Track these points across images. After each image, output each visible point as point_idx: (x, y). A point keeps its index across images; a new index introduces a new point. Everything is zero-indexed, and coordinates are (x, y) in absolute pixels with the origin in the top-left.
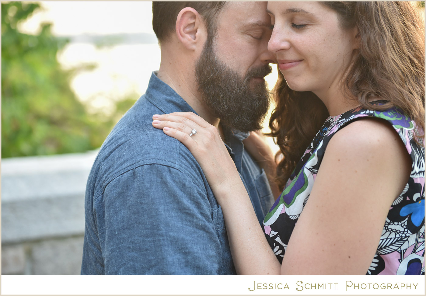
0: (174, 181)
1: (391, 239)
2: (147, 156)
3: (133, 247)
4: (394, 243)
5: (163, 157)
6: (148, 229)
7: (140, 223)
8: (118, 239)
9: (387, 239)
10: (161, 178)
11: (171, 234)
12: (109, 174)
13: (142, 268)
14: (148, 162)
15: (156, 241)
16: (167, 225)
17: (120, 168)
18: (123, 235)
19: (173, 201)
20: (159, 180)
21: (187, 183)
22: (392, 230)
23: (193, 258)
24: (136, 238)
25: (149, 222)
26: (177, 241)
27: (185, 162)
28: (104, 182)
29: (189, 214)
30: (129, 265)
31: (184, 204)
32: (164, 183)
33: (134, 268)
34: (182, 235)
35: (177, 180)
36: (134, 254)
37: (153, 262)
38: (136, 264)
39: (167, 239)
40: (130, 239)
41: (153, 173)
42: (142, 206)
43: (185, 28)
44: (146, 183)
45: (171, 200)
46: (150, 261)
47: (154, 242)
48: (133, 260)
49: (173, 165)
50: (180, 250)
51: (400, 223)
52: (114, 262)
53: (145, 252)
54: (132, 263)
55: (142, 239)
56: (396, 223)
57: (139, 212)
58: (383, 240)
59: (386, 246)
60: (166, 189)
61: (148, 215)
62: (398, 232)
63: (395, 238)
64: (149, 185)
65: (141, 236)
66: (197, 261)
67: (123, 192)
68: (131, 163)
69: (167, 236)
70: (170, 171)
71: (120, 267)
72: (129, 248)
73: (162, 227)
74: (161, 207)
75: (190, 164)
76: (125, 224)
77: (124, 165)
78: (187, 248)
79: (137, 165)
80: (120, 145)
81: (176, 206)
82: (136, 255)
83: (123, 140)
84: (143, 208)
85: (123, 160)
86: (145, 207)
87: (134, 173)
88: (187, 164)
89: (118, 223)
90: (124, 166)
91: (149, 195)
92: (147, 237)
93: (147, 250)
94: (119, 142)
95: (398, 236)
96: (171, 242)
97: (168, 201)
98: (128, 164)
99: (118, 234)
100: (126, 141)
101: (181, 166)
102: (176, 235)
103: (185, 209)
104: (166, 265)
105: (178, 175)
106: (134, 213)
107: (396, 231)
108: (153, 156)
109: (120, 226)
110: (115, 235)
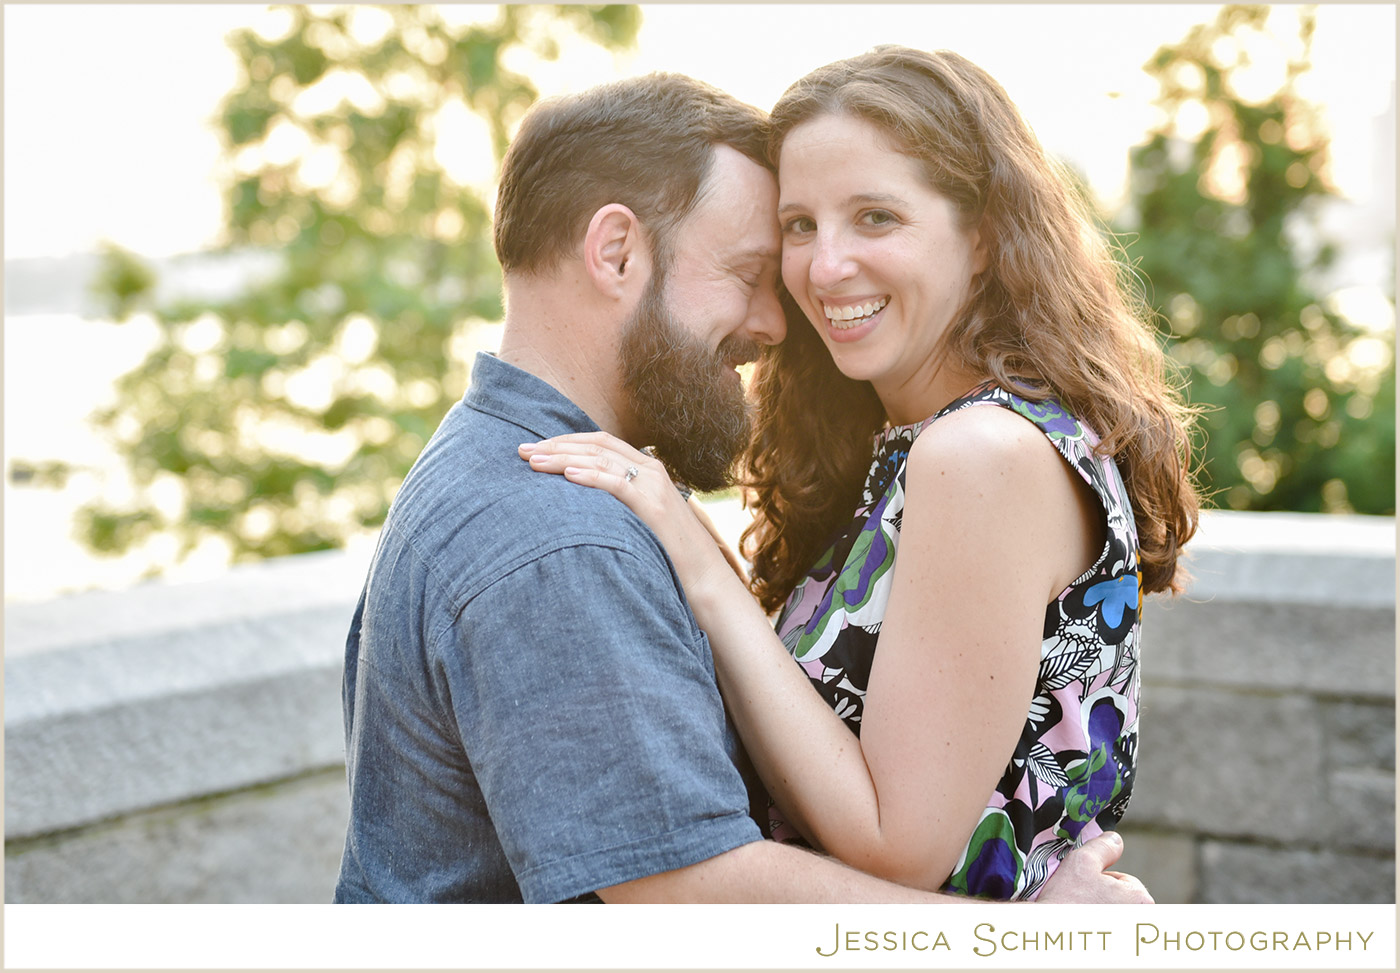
0: (630, 579)
1: (1069, 654)
2: (562, 529)
3: (560, 728)
4: (1077, 664)
5: (597, 530)
6: (591, 684)
7: (571, 675)
8: (521, 715)
9: (1063, 655)
10: (604, 574)
11: (644, 690)
12: (467, 579)
13: (589, 771)
14: (569, 542)
15: (613, 708)
16: (633, 672)
17: (497, 562)
18: (534, 706)
19: (634, 622)
20: (598, 578)
21: (654, 582)
22: (1072, 636)
23: (694, 738)
24: (567, 708)
25: (592, 669)
26: (657, 705)
27: (638, 537)
28: (456, 598)
29: (668, 647)
30: (556, 768)
31: (658, 627)
32: (611, 584)
33: (571, 772)
34: (665, 692)
35: (634, 576)
36: (565, 743)
37: (613, 756)
38: (573, 764)
39: (638, 703)
40: (552, 713)
41: (585, 565)
42: (572, 638)
43: (603, 248)
44: (573, 588)
45: (629, 619)
46: (605, 754)
47: (609, 711)
48: (565, 757)
49: (620, 545)
50: (665, 722)
51: (1085, 622)
52: (518, 767)
53: (591, 736)
54: (562, 763)
55: (580, 708)
56: (1078, 622)
57: (565, 652)
58: (1056, 657)
59: (1063, 671)
60: (615, 596)
61: (587, 654)
62: (1083, 639)
63: (1077, 653)
64: (580, 590)
65: (578, 703)
66: (701, 743)
67: (520, 613)
68: (527, 548)
69: (636, 697)
70: (617, 558)
71: (535, 777)
72: (552, 731)
73: (623, 676)
74: (615, 636)
75: (647, 541)
76: (535, 681)
77: (505, 555)
78: (678, 718)
79: (544, 550)
80: (475, 515)
81: (641, 632)
82: (571, 744)
83: (479, 503)
84: (574, 642)
85: (499, 545)
86: (579, 637)
87: (539, 568)
88: (643, 542)
89: (518, 681)
90: (507, 557)
91: (584, 613)
92: (592, 702)
93: (594, 730)
94: (471, 509)
95: (1081, 648)
96: (647, 706)
97: (623, 622)
98: (519, 549)
99: (522, 704)
100: (490, 505)
101: (635, 546)
102: (652, 691)
103: (661, 637)
104: (646, 756)
105: (636, 565)
106: (556, 655)
107: (1080, 638)
108: (577, 528)
109: (523, 687)
110: (514, 707)
